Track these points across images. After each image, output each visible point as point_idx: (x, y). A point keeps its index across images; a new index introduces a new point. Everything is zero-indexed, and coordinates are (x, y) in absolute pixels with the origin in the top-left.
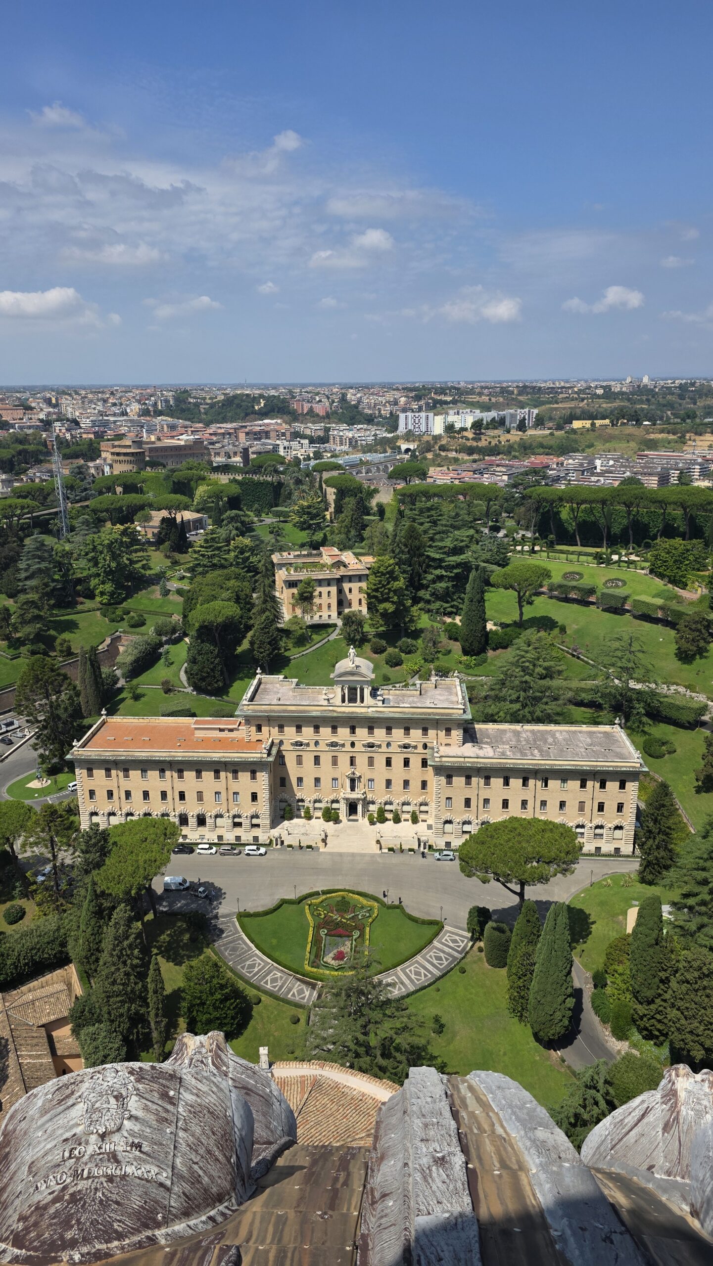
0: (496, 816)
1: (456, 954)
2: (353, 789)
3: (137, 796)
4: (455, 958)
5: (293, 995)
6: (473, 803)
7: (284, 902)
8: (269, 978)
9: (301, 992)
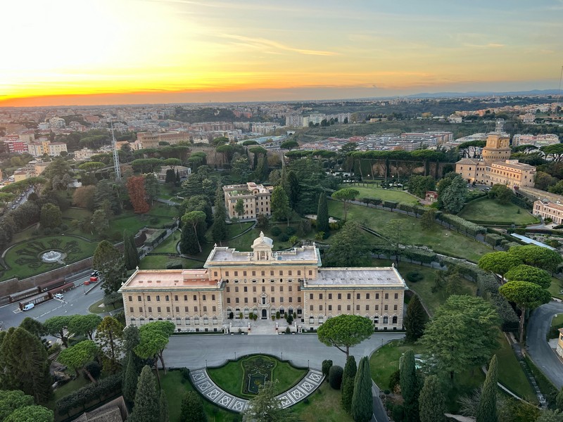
0: (335, 314)
1: (316, 383)
2: (264, 303)
3: (155, 310)
4: (315, 386)
5: (235, 408)
6: (324, 308)
7: (230, 361)
8: (222, 399)
9: (239, 406)
